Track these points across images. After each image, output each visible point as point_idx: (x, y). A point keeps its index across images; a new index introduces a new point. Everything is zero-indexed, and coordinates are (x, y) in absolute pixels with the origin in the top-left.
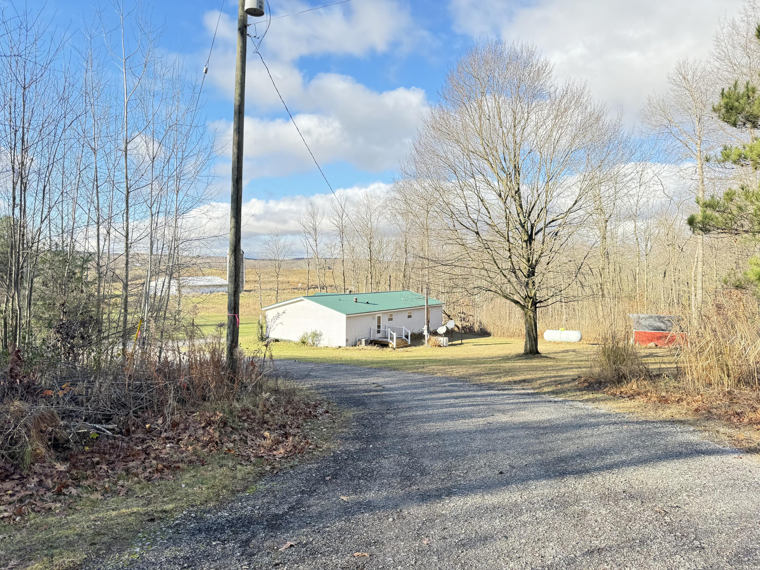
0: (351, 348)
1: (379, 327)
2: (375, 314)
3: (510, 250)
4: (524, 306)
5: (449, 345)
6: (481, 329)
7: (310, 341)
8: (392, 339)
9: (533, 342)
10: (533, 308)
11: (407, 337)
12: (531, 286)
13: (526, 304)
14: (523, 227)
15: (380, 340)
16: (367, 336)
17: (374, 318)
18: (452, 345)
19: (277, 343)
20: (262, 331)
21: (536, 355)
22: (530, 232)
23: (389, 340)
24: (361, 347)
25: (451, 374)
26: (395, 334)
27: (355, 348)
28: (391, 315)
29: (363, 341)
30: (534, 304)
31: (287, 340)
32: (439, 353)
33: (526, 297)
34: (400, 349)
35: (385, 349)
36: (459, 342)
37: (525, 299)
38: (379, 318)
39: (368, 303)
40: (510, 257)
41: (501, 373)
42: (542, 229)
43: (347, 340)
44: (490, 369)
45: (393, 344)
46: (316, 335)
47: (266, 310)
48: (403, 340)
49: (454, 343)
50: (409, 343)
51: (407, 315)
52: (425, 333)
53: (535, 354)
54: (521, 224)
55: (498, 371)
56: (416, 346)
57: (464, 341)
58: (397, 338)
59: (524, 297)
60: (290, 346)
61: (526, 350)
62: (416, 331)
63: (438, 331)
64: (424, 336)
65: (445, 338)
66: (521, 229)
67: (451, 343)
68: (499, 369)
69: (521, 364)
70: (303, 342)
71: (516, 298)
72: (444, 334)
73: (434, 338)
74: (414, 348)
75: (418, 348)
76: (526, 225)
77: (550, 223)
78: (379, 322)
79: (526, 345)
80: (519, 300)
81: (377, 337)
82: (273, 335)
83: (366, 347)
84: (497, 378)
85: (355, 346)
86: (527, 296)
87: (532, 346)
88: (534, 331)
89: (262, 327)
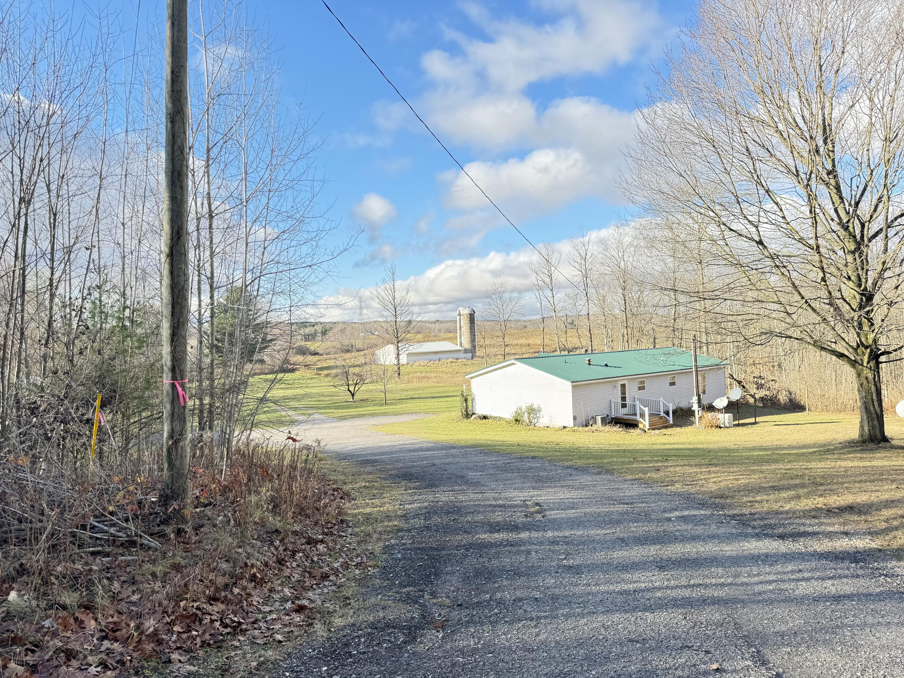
0: (581, 429)
1: (624, 399)
2: (617, 381)
3: (822, 268)
4: (855, 361)
5: (735, 425)
6: (791, 400)
7: (526, 418)
8: (642, 415)
9: (876, 422)
10: (872, 364)
11: (667, 413)
12: (866, 328)
13: (858, 358)
14: (846, 229)
15: (626, 417)
16: (606, 412)
17: (615, 387)
18: (738, 425)
19: (484, 420)
20: (467, 405)
21: (882, 444)
22: (858, 237)
23: (638, 418)
24: (594, 427)
25: (702, 486)
26: (646, 410)
27: (586, 429)
28: (643, 382)
29: (599, 419)
30: (875, 357)
31: (497, 417)
32: (716, 438)
33: (858, 346)
34: (657, 432)
35: (632, 431)
36: (752, 420)
37: (856, 350)
38: (623, 386)
39: (606, 365)
40: (823, 279)
41: (803, 486)
42: (881, 230)
43: (575, 418)
44: (784, 476)
45: (645, 423)
46: (532, 411)
47: (471, 378)
48: (661, 418)
49: (741, 422)
50: (671, 422)
51: (668, 380)
52: (695, 407)
53: (879, 443)
54: (841, 223)
55: (797, 481)
56: (681, 426)
57: (758, 419)
58: (650, 415)
59: (855, 345)
60: (500, 425)
61: (862, 435)
62: (684, 405)
63: (714, 404)
64: (694, 411)
65: (727, 415)
66: (842, 233)
67: (737, 422)
68: (802, 476)
69: (850, 464)
70: (517, 420)
71: (840, 348)
72: (725, 408)
73: (710, 415)
74: (678, 429)
75: (684, 430)
76: (850, 225)
77: (896, 219)
78: (623, 393)
79: (862, 427)
80: (846, 353)
81: (622, 413)
82: (480, 410)
83: (602, 428)
84: (791, 499)
85: (586, 426)
86: (861, 344)
87: (873, 428)
88: (876, 403)
89: (466, 400)
